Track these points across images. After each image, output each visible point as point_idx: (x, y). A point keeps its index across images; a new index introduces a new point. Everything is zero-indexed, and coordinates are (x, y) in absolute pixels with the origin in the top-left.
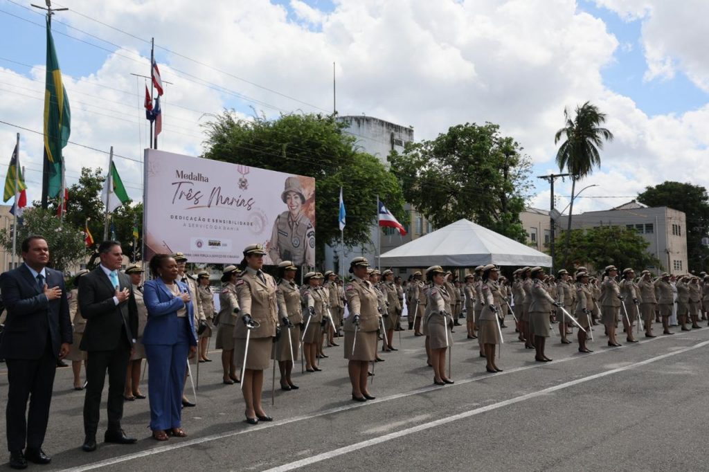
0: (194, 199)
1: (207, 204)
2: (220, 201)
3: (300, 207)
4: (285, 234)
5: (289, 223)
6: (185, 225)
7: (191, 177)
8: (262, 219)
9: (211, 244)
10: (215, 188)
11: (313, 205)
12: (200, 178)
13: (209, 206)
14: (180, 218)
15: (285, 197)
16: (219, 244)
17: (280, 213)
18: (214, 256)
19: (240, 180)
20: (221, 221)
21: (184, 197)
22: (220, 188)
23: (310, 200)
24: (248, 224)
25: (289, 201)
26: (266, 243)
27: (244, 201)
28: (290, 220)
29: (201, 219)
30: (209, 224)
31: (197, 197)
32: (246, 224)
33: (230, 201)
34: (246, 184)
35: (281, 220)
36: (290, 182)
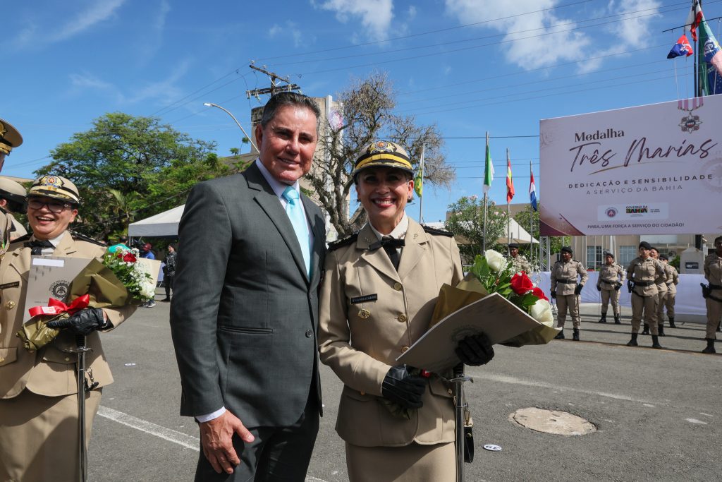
0: (602, 161)
2: (645, 155)
6: (588, 193)
7: (598, 135)
9: (630, 211)
10: (636, 141)
12: (610, 133)
13: (626, 165)
14: (582, 185)
16: (644, 210)
18: (634, 226)
19: (684, 119)
20: (647, 181)
21: (586, 161)
22: (645, 139)
24: (702, 177)
27: (692, 146)
29: (614, 183)
30: (627, 187)
31: (606, 158)
32: (698, 177)
33: (664, 152)
34: (697, 123)
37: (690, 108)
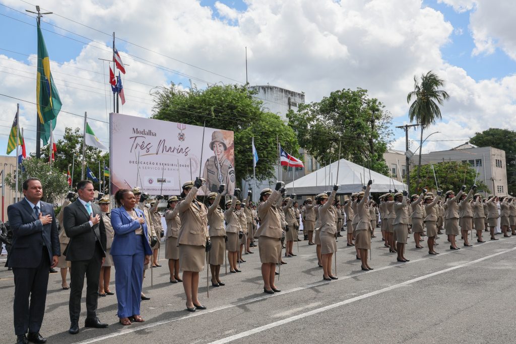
0: (146, 149)
1: (155, 152)
2: (165, 149)
3: (223, 152)
4: (213, 173)
5: (215, 164)
6: (140, 168)
7: (143, 132)
8: (196, 162)
9: (159, 181)
10: (161, 141)
11: (232, 151)
12: (150, 133)
13: (157, 154)
14: (137, 163)
15: (212, 146)
16: (164, 181)
18: (161, 190)
19: (179, 134)
20: (166, 164)
21: (138, 147)
22: (164, 140)
23: (231, 148)
25: (215, 149)
27: (182, 149)
29: (152, 163)
30: (157, 166)
31: (148, 147)
32: (184, 165)
33: (172, 150)
34: (184, 137)
35: (210, 163)
36: (216, 135)
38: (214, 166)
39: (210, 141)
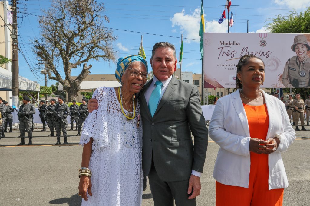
0: (231, 55)
1: (239, 57)
3: (306, 53)
4: (294, 70)
5: (297, 63)
6: (226, 69)
7: (229, 44)
8: (277, 62)
10: (244, 48)
12: (234, 43)
14: (223, 65)
15: (294, 48)
17: (290, 57)
19: (261, 41)
21: (225, 55)
22: (247, 47)
25: (297, 50)
26: (280, 76)
27: (263, 53)
28: (298, 61)
31: (233, 54)
34: (265, 44)
35: (291, 62)
36: (298, 38)
37: (263, 37)
38: (296, 65)
39: (293, 44)
